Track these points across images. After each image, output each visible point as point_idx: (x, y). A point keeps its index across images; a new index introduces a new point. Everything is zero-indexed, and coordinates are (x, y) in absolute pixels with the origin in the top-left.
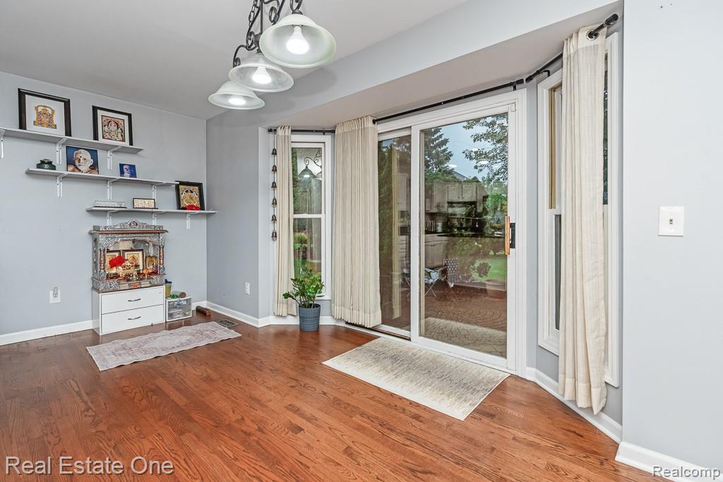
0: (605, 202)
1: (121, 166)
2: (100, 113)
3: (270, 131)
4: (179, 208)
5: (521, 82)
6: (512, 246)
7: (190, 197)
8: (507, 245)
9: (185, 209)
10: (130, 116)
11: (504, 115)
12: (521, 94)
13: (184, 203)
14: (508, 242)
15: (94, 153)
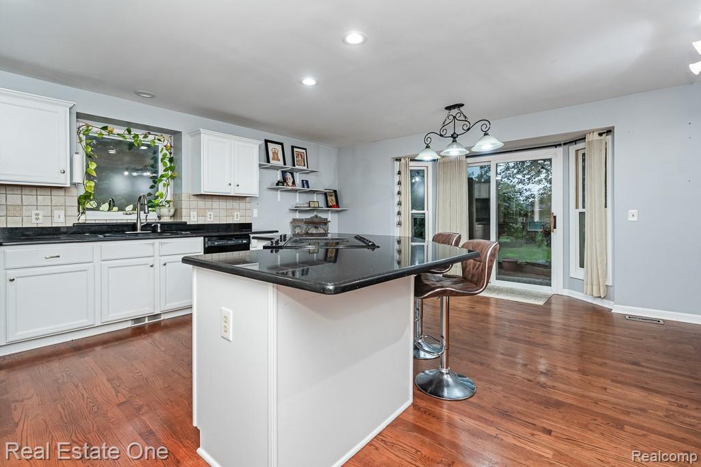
0: (606, 207)
1: (303, 181)
2: (295, 149)
3: (397, 160)
4: (328, 206)
5: (560, 145)
6: (555, 227)
7: (332, 200)
8: (552, 228)
9: (331, 207)
10: (305, 149)
11: (550, 160)
12: (560, 150)
13: (330, 204)
14: (552, 226)
15: (292, 174)
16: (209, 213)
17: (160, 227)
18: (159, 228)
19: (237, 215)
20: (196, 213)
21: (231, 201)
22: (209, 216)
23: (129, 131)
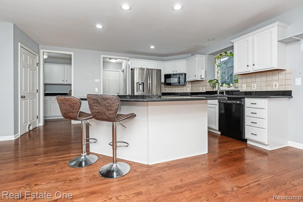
16: (253, 85)
19: (276, 85)
20: (245, 85)
21: (270, 75)
22: (253, 87)
23: (226, 53)
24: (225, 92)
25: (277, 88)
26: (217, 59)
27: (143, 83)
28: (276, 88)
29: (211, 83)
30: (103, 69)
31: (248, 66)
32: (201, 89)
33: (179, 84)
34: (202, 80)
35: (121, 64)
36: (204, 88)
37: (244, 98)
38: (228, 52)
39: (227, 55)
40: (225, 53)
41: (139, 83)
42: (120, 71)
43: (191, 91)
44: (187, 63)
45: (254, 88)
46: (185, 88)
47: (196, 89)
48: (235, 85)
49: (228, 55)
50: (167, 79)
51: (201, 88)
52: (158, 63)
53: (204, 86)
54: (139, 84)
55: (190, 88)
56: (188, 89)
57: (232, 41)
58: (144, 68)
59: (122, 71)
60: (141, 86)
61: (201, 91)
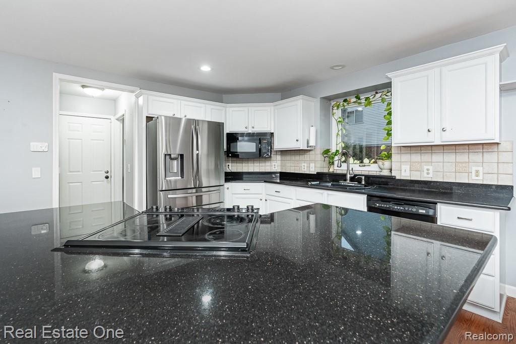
16: (426, 167)
17: (365, 179)
18: (363, 181)
19: (477, 172)
20: (409, 167)
21: (465, 151)
22: (426, 171)
23: (358, 98)
24: (363, 177)
25: (481, 177)
26: (336, 108)
27: (182, 156)
28: (477, 178)
29: (325, 156)
30: (60, 109)
31: (429, 131)
32: (306, 167)
33: (260, 155)
34: (309, 149)
35: (115, 101)
36: (312, 165)
37: (436, 203)
38: (363, 97)
39: (359, 101)
40: (356, 97)
41: (170, 155)
42: (113, 118)
43: (282, 169)
44: (276, 110)
45: (428, 174)
46: (268, 164)
47: (293, 165)
48: (383, 164)
49: (360, 103)
50: (232, 144)
51: (306, 165)
52: (213, 107)
53: (311, 161)
54: (172, 159)
55: (279, 163)
56: (275, 165)
57: (390, 75)
58: (180, 117)
59: (117, 119)
60: (175, 162)
61: (305, 170)
